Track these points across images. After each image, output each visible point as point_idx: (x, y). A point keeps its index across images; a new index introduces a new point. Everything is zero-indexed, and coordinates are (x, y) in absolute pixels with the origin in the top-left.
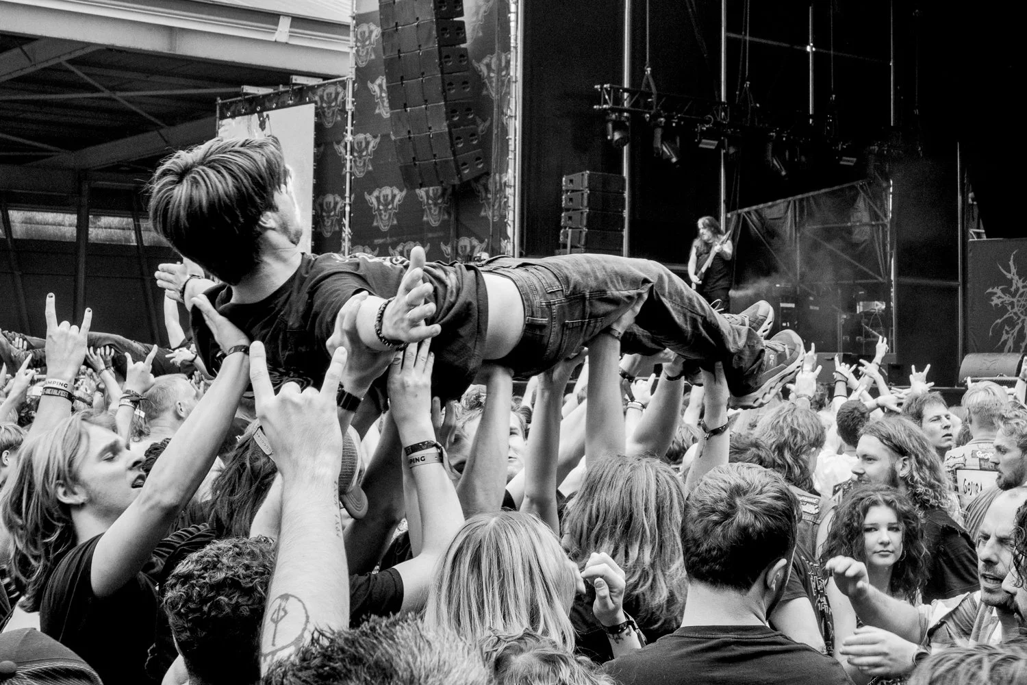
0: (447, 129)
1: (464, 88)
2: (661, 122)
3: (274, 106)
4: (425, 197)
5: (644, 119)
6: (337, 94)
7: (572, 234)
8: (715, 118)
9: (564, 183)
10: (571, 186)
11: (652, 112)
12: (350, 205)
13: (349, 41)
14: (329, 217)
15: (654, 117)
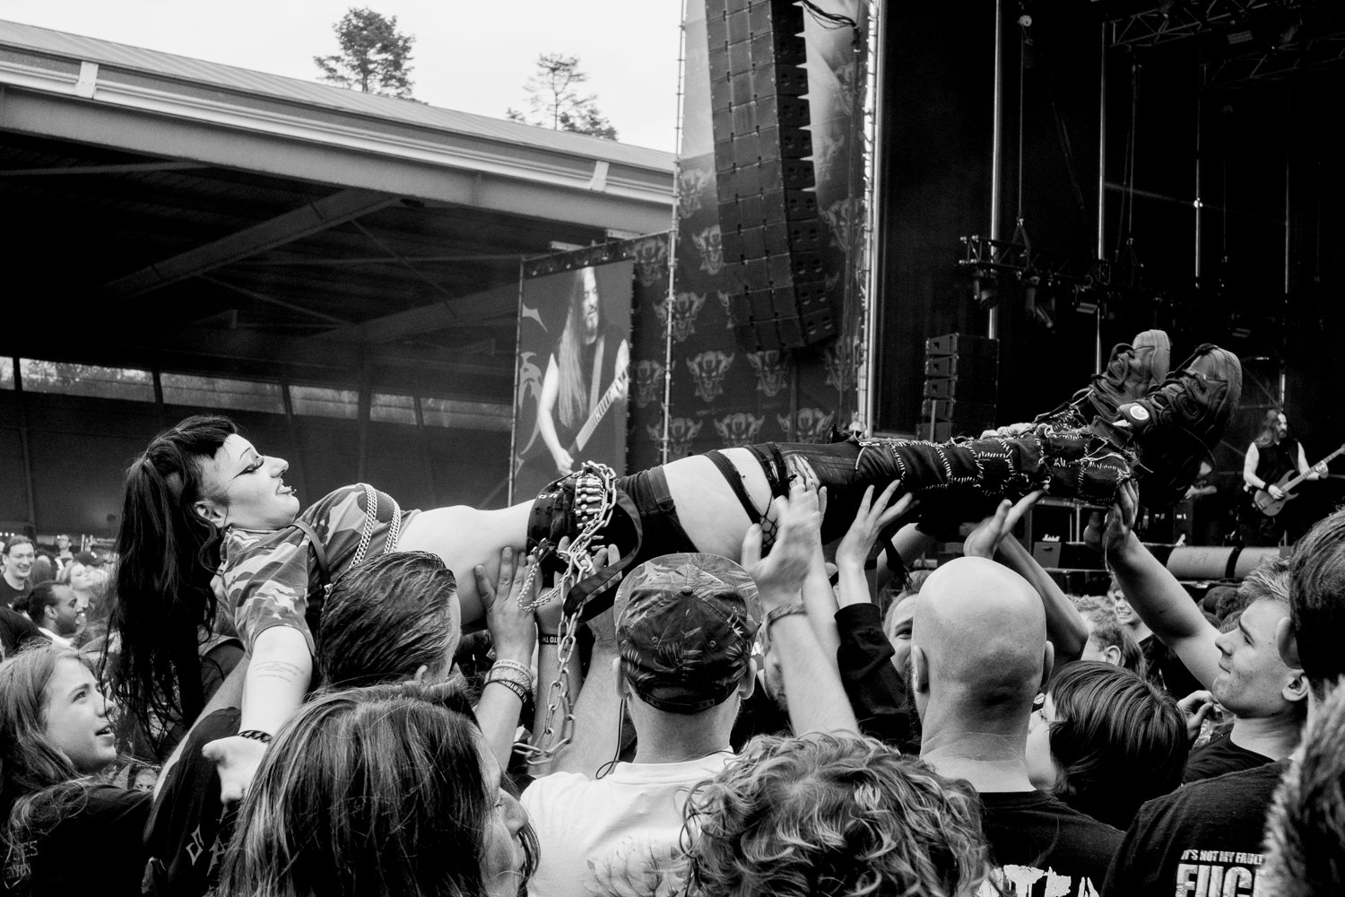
0: (792, 284)
1: (812, 238)
2: (1035, 281)
3: (586, 263)
4: (760, 364)
5: (1016, 277)
6: (658, 249)
7: (937, 406)
8: (1094, 279)
9: (927, 347)
10: (936, 351)
11: (1025, 269)
12: (671, 372)
13: (672, 191)
14: (644, 385)
15: (1026, 275)
